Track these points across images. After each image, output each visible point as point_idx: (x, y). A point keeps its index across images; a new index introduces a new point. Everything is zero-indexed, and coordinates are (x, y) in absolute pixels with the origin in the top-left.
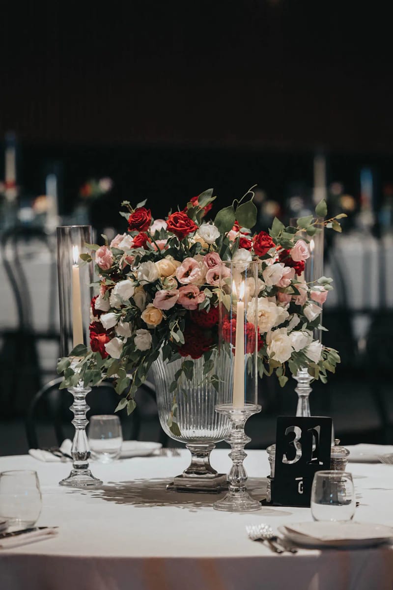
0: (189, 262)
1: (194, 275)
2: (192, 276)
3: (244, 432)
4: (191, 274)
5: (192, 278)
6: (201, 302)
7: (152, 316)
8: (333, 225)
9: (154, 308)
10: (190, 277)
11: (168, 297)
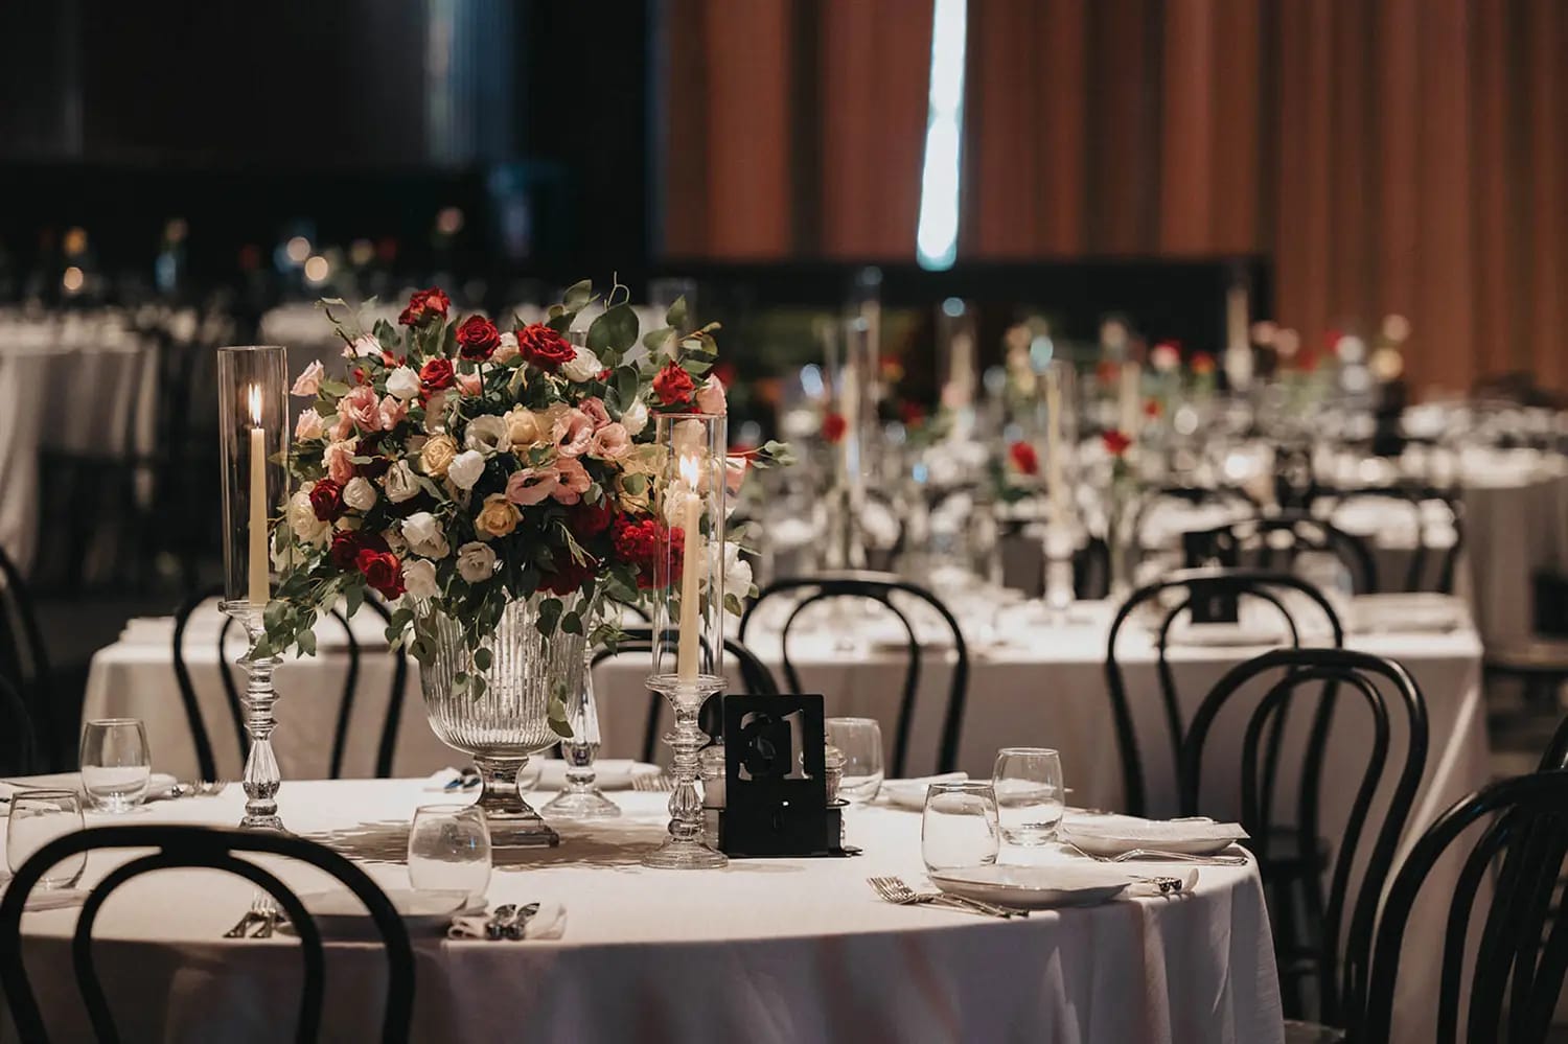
0: (572, 415)
1: (583, 441)
2: (579, 443)
3: (697, 725)
4: (578, 437)
5: (580, 446)
6: (586, 490)
7: (496, 517)
8: (703, 345)
9: (503, 502)
10: (575, 443)
11: (532, 482)
